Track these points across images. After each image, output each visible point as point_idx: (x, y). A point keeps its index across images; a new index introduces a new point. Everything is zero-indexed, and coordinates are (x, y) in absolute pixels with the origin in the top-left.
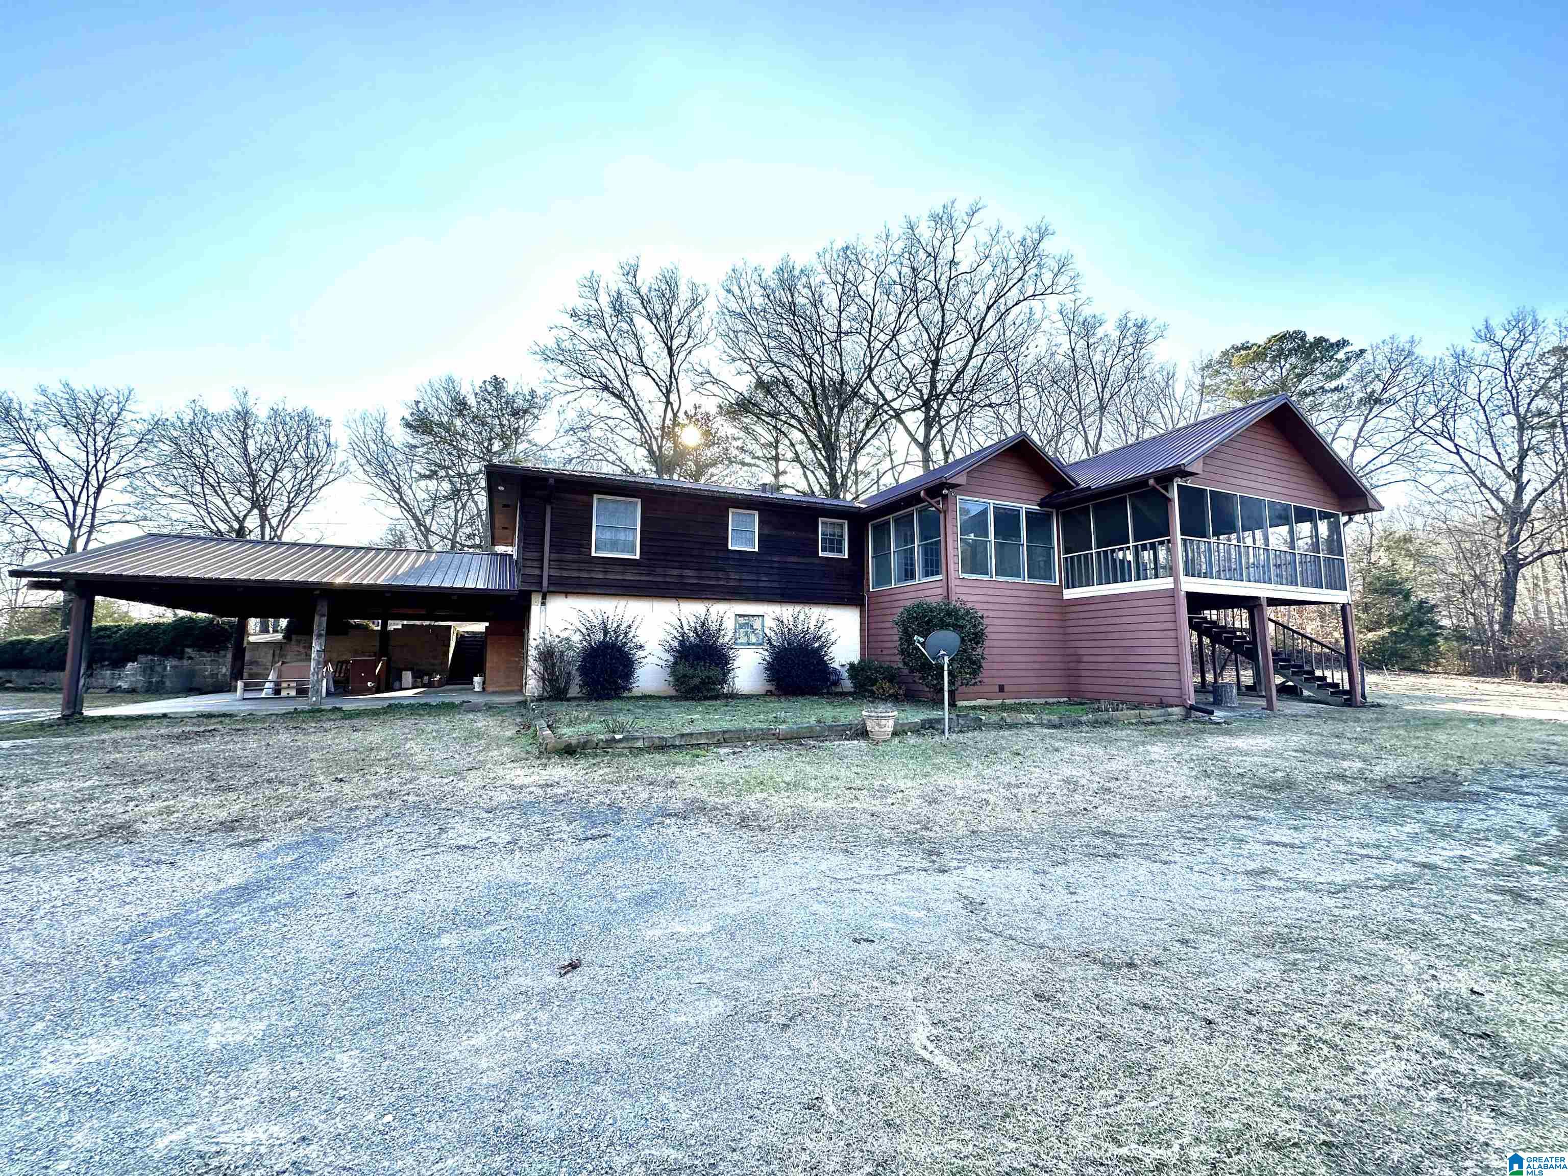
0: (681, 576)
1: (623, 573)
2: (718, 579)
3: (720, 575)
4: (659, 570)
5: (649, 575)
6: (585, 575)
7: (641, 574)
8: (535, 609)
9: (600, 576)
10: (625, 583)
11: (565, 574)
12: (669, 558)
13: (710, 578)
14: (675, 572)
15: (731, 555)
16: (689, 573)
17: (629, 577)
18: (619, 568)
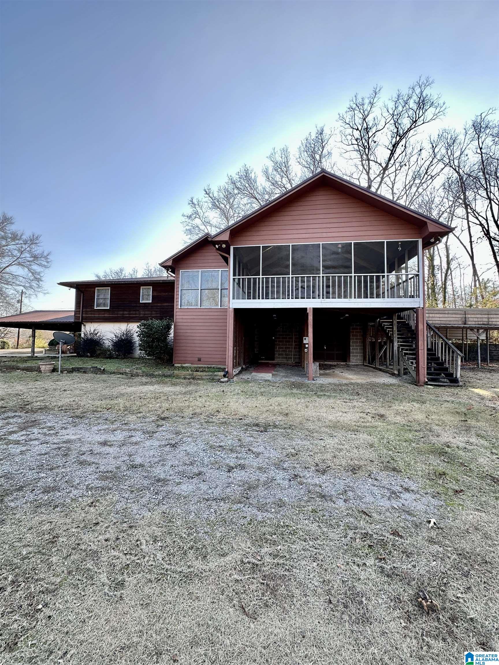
0: (123, 314)
1: (104, 314)
2: (136, 314)
3: (137, 312)
4: (116, 312)
5: (112, 314)
6: (93, 316)
7: (109, 314)
8: (83, 327)
9: (97, 316)
10: (105, 318)
11: (87, 316)
12: (119, 308)
13: (134, 314)
14: (121, 313)
15: (141, 305)
16: (126, 313)
17: (106, 315)
18: (103, 313)
